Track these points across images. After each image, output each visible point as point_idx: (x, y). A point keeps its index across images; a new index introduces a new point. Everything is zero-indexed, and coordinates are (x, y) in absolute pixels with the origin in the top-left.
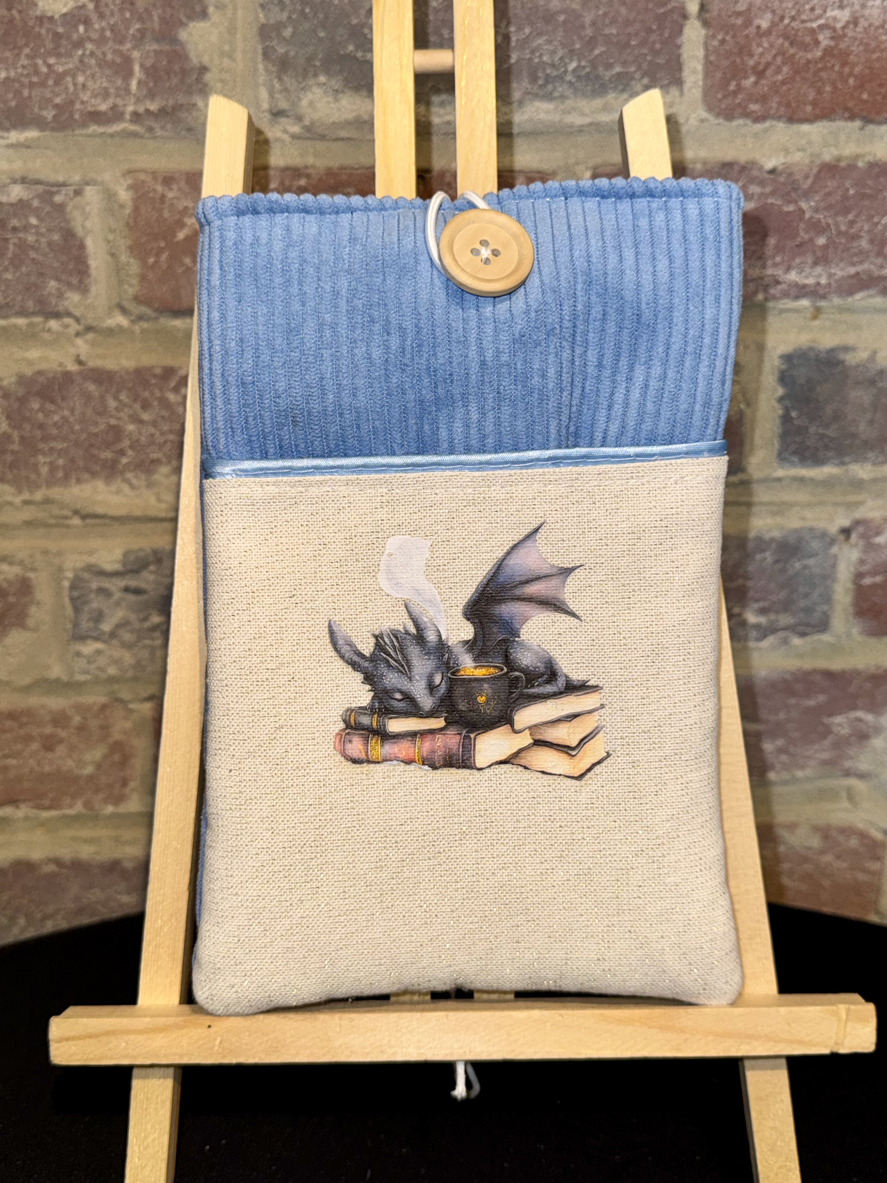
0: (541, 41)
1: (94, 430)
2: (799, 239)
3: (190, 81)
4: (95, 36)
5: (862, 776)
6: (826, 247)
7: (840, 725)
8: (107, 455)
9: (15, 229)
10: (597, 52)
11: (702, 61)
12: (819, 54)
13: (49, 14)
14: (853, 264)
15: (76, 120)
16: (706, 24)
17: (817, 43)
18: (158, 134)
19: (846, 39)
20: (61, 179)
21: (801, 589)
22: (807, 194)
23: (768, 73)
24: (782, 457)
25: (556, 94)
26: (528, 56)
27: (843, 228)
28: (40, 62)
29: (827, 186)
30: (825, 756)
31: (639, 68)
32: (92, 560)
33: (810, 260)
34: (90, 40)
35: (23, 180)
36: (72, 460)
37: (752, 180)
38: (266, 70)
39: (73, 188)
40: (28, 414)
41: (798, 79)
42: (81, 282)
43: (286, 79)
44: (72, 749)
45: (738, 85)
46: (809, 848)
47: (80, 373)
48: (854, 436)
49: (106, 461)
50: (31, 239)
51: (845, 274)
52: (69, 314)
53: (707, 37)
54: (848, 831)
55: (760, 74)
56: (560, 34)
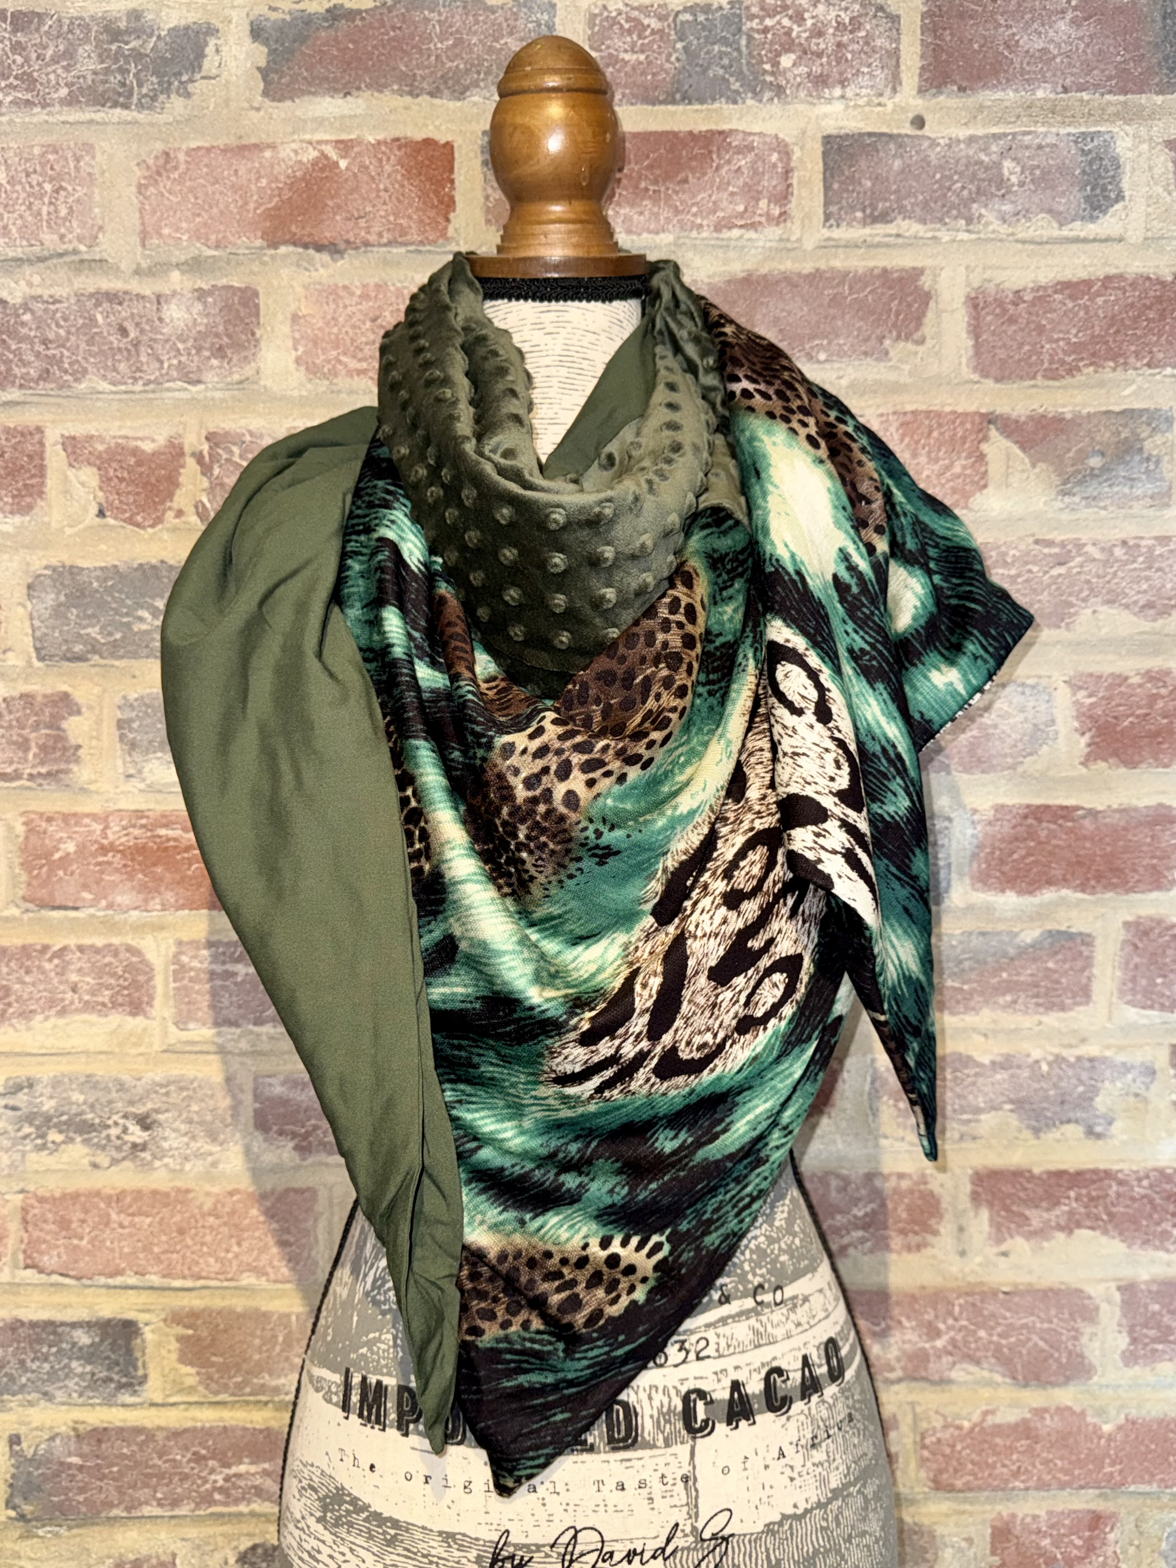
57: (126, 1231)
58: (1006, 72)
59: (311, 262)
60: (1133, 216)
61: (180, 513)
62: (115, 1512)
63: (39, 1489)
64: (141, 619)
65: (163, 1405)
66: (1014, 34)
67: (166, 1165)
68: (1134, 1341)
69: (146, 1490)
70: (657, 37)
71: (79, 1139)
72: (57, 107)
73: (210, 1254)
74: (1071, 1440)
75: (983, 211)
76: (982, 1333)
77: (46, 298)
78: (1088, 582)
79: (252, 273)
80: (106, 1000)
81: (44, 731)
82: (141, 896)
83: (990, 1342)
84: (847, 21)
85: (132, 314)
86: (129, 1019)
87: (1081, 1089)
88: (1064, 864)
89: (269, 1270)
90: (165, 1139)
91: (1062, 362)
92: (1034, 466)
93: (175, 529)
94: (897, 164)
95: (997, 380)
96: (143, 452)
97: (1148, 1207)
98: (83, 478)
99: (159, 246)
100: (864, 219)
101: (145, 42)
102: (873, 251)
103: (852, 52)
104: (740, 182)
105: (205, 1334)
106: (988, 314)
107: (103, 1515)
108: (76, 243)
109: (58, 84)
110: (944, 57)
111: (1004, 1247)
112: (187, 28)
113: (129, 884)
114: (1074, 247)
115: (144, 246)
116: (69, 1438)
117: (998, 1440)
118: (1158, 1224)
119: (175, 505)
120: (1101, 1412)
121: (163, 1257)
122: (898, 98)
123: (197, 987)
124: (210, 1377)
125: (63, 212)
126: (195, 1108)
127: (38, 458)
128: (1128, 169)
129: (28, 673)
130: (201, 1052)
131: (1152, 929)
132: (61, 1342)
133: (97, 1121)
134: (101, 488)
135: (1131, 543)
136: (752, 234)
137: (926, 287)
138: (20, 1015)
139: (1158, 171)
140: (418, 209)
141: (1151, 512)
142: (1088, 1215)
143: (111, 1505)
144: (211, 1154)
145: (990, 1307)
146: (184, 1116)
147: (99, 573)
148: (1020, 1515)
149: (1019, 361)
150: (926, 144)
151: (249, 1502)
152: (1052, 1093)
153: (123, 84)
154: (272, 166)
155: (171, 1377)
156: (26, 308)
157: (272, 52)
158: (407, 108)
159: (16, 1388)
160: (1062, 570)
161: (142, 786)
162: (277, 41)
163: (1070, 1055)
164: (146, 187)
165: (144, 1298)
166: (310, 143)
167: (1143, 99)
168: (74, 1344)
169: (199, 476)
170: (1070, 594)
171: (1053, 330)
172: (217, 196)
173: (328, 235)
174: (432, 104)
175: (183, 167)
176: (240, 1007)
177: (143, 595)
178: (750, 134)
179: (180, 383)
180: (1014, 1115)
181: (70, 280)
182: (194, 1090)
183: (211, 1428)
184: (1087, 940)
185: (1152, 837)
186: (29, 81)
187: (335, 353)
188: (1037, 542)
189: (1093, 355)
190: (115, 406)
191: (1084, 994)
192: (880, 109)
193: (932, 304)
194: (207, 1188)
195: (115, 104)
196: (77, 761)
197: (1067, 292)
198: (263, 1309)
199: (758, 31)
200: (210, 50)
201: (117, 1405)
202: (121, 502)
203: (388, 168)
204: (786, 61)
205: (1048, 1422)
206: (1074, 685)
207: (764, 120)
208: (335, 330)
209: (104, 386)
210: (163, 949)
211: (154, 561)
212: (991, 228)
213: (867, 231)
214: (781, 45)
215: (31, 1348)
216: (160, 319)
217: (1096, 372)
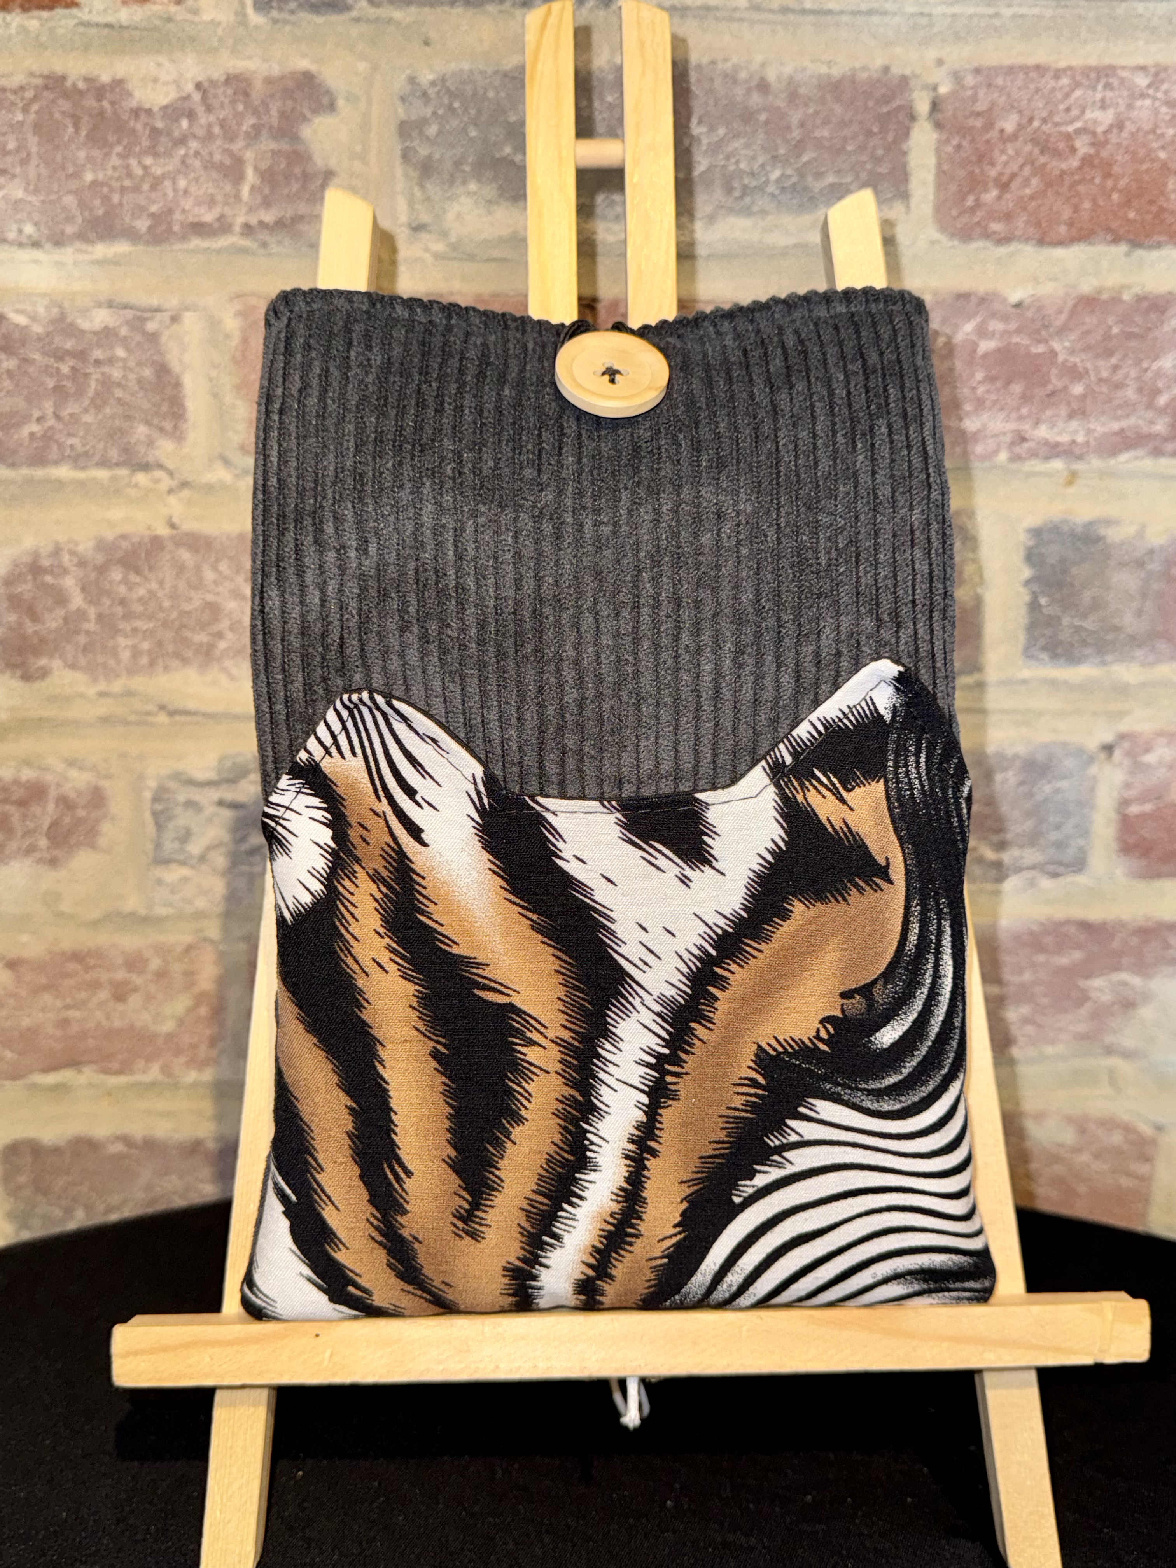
0: (737, 144)
1: (187, 607)
2: (1050, 387)
3: (313, 187)
4: (201, 132)
5: (1128, 1055)
6: (1084, 397)
7: (1100, 990)
8: (201, 638)
9: (98, 362)
10: (805, 158)
11: (933, 171)
12: (1075, 163)
13: (147, 106)
14: (1117, 418)
15: (175, 233)
16: (938, 126)
17: (1073, 150)
18: (274, 251)
19: (1109, 146)
20: (155, 302)
21: (1051, 819)
22: (1061, 332)
23: (1014, 185)
24: (1028, 653)
25: (755, 209)
26: (722, 163)
27: (1105, 374)
28: (133, 162)
29: (1083, 323)
30: (1082, 1028)
31: (857, 177)
32: (181, 766)
33: (1063, 411)
34: (195, 136)
35: (110, 304)
36: (160, 644)
37: (993, 315)
38: (406, 176)
39: (168, 314)
40: (108, 587)
41: (1049, 193)
42: (176, 427)
43: (428, 186)
44: (149, 998)
45: (977, 200)
46: (1061, 1145)
47: (172, 538)
48: (1117, 629)
49: (201, 645)
50: (116, 374)
51: (1106, 429)
52: (160, 466)
53: (939, 141)
54: (1109, 1123)
55: (1004, 187)
56: (761, 136)
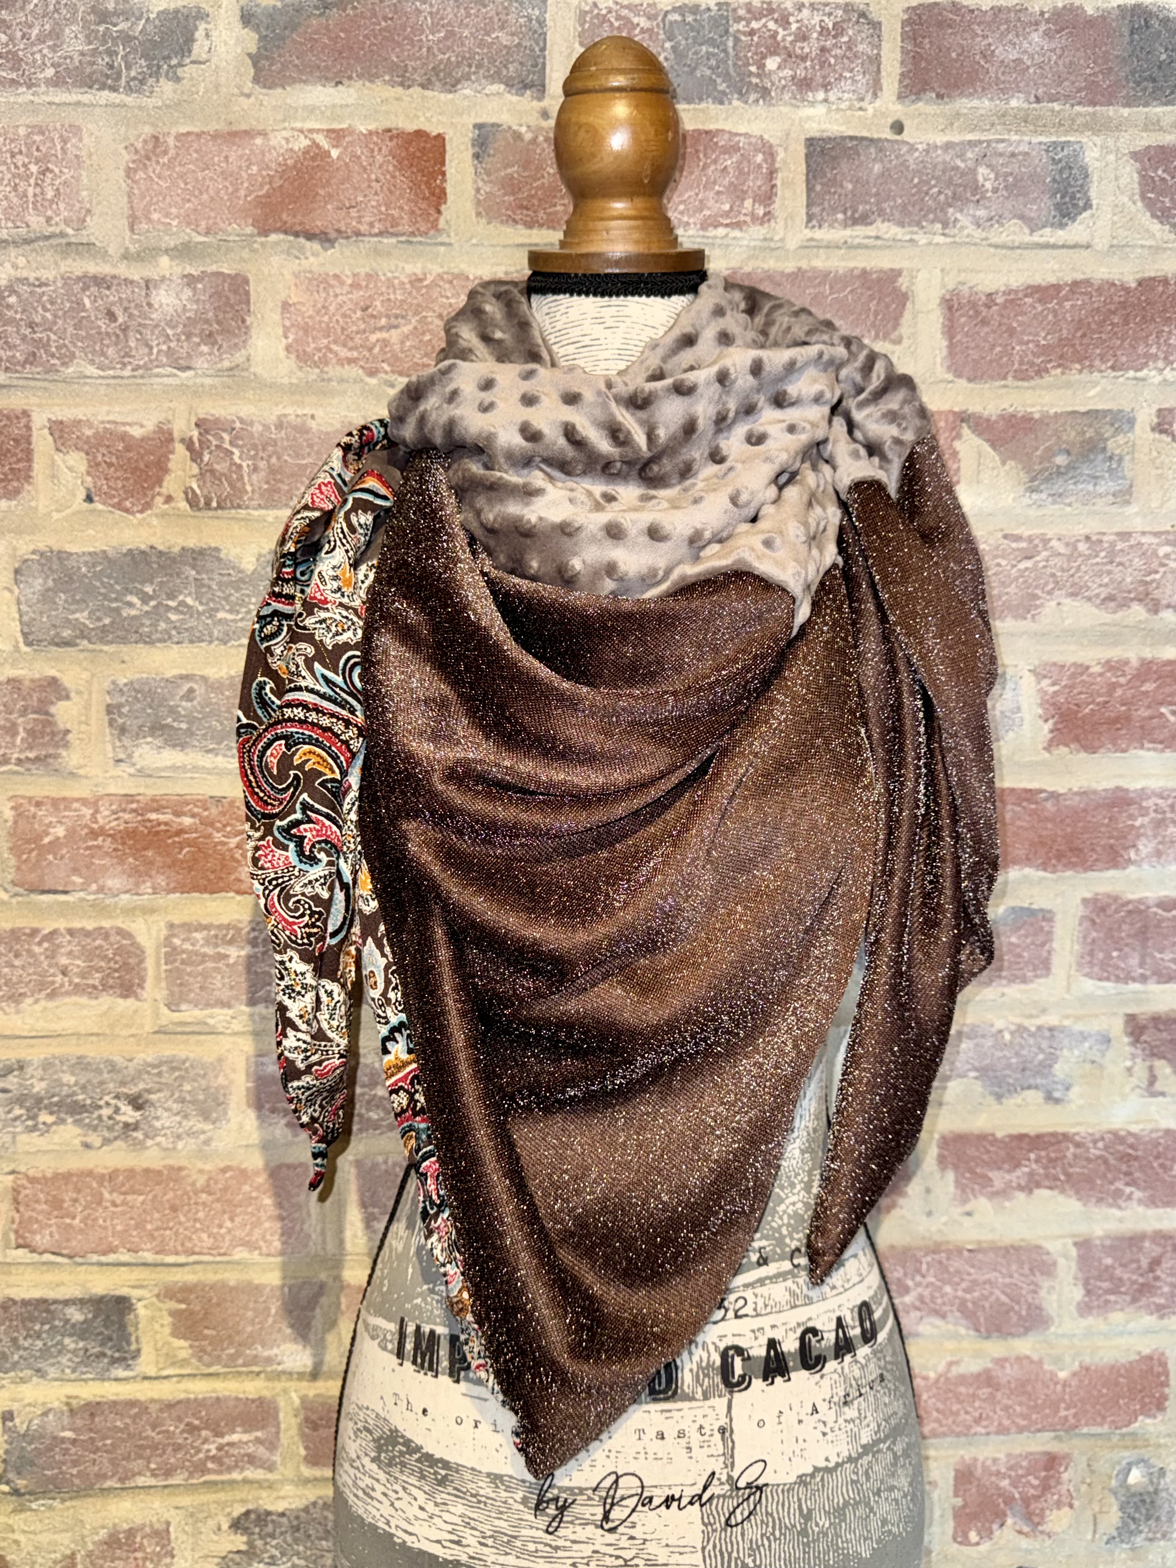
57: (119, 1209)
58: (982, 81)
59: (302, 249)
60: (1100, 223)
61: (169, 499)
62: (109, 1484)
63: (32, 1464)
64: (130, 605)
65: (156, 1378)
66: (990, 45)
67: (158, 1144)
68: (1089, 1292)
69: (140, 1461)
70: (646, 36)
71: (70, 1120)
72: (43, 88)
73: (203, 1230)
74: (1029, 1388)
75: (958, 216)
76: (948, 1289)
77: (31, 280)
78: (1053, 575)
79: (242, 260)
80: (97, 983)
81: (31, 716)
82: (132, 880)
83: (956, 1297)
84: (831, 26)
85: (120, 299)
86: (120, 1001)
87: (1041, 1057)
88: (1027, 844)
89: (262, 1243)
90: (157, 1118)
91: (1032, 364)
92: (1004, 463)
93: (163, 515)
94: (877, 168)
95: (970, 380)
96: (131, 436)
97: (1103, 1167)
98: (71, 463)
99: (148, 231)
100: (845, 220)
101: (133, 24)
102: (853, 252)
103: (835, 57)
104: (726, 182)
105: (198, 1308)
106: (962, 315)
107: (97, 1486)
108: (62, 226)
109: (44, 64)
110: (923, 64)
111: (968, 1207)
112: (177, 11)
113: (119, 868)
114: (1044, 253)
115: (132, 230)
116: (62, 1413)
117: (962, 1389)
118: (1111, 1183)
119: (164, 491)
120: (1058, 1360)
121: (156, 1234)
122: (878, 103)
123: (189, 969)
124: (203, 1350)
125: (50, 194)
126: (187, 1087)
127: (24, 442)
128: (1095, 179)
129: (15, 656)
130: (193, 1033)
131: (1109, 905)
132: (54, 1319)
133: (89, 1102)
134: (89, 473)
135: (1094, 538)
136: (737, 233)
137: (904, 289)
138: (9, 998)
139: (1123, 182)
140: (409, 200)
141: (1114, 509)
142: (1047, 1176)
143: (105, 1477)
144: (203, 1132)
145: (955, 1264)
146: (177, 1095)
147: (87, 558)
148: (981, 1458)
149: (991, 361)
150: (905, 149)
151: (242, 1469)
152: (1014, 1061)
153: (111, 67)
154: (263, 153)
155: (164, 1351)
156: (13, 291)
157: (263, 38)
158: (398, 99)
159: (8, 1365)
160: (1028, 564)
161: (132, 770)
162: (267, 28)
163: (1032, 1024)
164: (135, 171)
165: (138, 1274)
166: (302, 131)
167: (1111, 111)
168: (67, 1321)
169: (189, 462)
170: (1036, 587)
171: (1023, 332)
172: (207, 182)
173: (319, 223)
174: (424, 97)
175: (172, 152)
176: (232, 988)
177: (132, 581)
178: (737, 134)
179: (169, 370)
180: (979, 1083)
181: (56, 263)
182: (186, 1070)
183: (204, 1399)
184: (1047, 916)
185: (1110, 819)
186: (15, 61)
187: (325, 341)
188: (1005, 537)
189: (1061, 357)
190: (102, 390)
191: (1044, 966)
192: (861, 113)
193: (909, 305)
194: (200, 1165)
195: (103, 87)
196: (66, 746)
197: (1037, 296)
198: (256, 1282)
199: (744, 33)
200: (199, 34)
201: (109, 1379)
202: (109, 487)
203: (379, 159)
204: (771, 64)
205: (1008, 1370)
206: (1038, 674)
207: (749, 121)
208: (326, 318)
209: (91, 370)
210: (154, 933)
211: (143, 547)
212: (966, 232)
213: (848, 232)
214: (767, 48)
215: (24, 1326)
216: (149, 305)
217: (1063, 373)
